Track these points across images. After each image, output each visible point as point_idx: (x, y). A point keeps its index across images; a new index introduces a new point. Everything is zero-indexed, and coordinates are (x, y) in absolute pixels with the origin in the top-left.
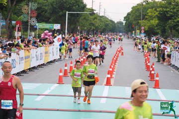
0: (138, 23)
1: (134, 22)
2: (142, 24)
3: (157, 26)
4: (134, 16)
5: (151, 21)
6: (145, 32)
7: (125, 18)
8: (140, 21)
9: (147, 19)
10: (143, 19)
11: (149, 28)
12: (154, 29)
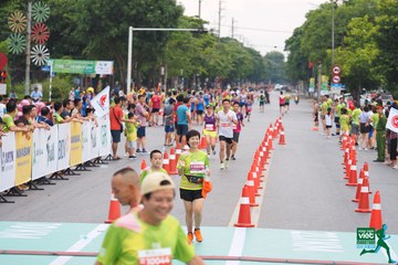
0: (325, 55)
1: (312, 54)
2: (334, 60)
3: (374, 63)
4: (313, 37)
5: (360, 51)
6: (342, 81)
7: (288, 42)
8: (329, 51)
9: (347, 45)
10: (337, 46)
11: (353, 69)
12: (368, 73)
